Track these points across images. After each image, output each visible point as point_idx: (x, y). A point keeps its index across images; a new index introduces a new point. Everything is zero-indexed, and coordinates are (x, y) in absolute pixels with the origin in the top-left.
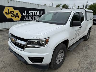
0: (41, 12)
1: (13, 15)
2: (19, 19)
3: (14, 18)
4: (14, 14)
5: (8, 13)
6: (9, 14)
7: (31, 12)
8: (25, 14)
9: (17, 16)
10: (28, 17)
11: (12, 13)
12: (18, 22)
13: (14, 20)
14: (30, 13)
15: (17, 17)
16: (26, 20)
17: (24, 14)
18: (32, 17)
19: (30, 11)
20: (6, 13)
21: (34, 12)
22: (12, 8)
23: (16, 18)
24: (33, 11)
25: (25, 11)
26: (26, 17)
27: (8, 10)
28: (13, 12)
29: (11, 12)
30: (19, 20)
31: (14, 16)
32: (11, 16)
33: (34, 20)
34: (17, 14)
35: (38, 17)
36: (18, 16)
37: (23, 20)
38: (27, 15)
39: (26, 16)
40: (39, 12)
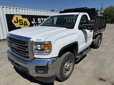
5: (16, 21)
10: (37, 25)
21: (43, 19)
23: (24, 26)
24: (41, 19)
26: (34, 25)
27: (17, 18)
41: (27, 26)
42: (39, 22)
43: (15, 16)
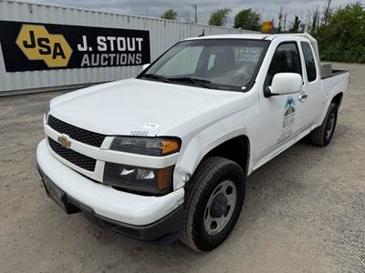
0: (137, 39)
1: (45, 50)
2: (65, 62)
3: (48, 59)
4: (49, 48)
6: (33, 46)
7: (104, 39)
8: (83, 46)
9: (58, 51)
10: (93, 55)
11: (44, 43)
12: (61, 70)
13: (50, 65)
14: (99, 42)
15: (57, 57)
16: (86, 66)
17: (79, 46)
18: (106, 56)
19: (99, 38)
20: (25, 43)
21: (114, 38)
22: (43, 27)
23: (54, 57)
24: (109, 38)
25: (84, 38)
26: (86, 56)
27: (32, 33)
28: (47, 41)
29: (40, 40)
30: (65, 65)
31: (49, 52)
32: (41, 52)
33: (115, 65)
34: (57, 45)
35: (126, 55)
36: (62, 54)
37: (79, 67)
38: (91, 49)
39: (87, 52)
40: (128, 39)
41: (64, 57)
42: (102, 47)
43: (24, 26)
